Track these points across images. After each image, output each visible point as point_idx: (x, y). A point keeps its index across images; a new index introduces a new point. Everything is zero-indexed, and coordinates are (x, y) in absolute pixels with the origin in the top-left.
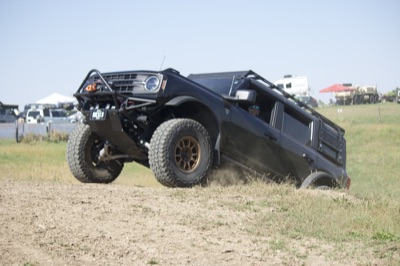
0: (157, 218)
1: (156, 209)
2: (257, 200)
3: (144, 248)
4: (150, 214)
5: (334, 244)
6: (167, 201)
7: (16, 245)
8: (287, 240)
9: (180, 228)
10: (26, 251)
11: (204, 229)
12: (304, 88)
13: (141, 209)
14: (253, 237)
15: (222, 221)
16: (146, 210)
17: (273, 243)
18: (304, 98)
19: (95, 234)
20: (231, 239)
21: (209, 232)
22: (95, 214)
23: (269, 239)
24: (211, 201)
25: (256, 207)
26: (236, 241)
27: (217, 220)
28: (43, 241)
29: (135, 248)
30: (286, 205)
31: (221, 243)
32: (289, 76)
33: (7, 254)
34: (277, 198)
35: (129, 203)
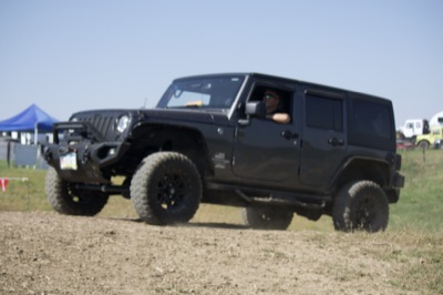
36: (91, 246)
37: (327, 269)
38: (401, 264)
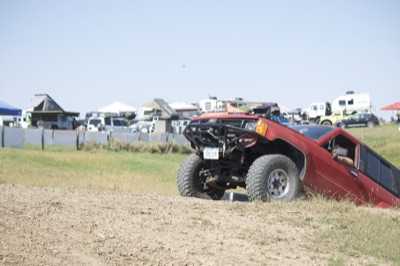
0: (216, 231)
1: (215, 222)
2: (316, 217)
3: (202, 260)
4: (210, 227)
5: (392, 263)
6: (227, 215)
7: (74, 253)
8: (345, 258)
9: (239, 242)
10: (85, 259)
11: (263, 243)
12: (366, 105)
13: (201, 222)
14: (312, 254)
15: (281, 236)
16: (206, 223)
17: (331, 260)
18: (365, 115)
19: (153, 245)
20: (290, 254)
21: (268, 247)
22: (155, 225)
23: (327, 256)
24: (271, 216)
25: (315, 223)
26: (295, 257)
27: (276, 235)
28: (102, 250)
29: (193, 261)
30: (345, 223)
31: (280, 258)
32: (352, 93)
33: (65, 262)
34: (336, 215)
35: (189, 215)
36: (40, 215)
37: (248, 234)
38: (313, 230)
